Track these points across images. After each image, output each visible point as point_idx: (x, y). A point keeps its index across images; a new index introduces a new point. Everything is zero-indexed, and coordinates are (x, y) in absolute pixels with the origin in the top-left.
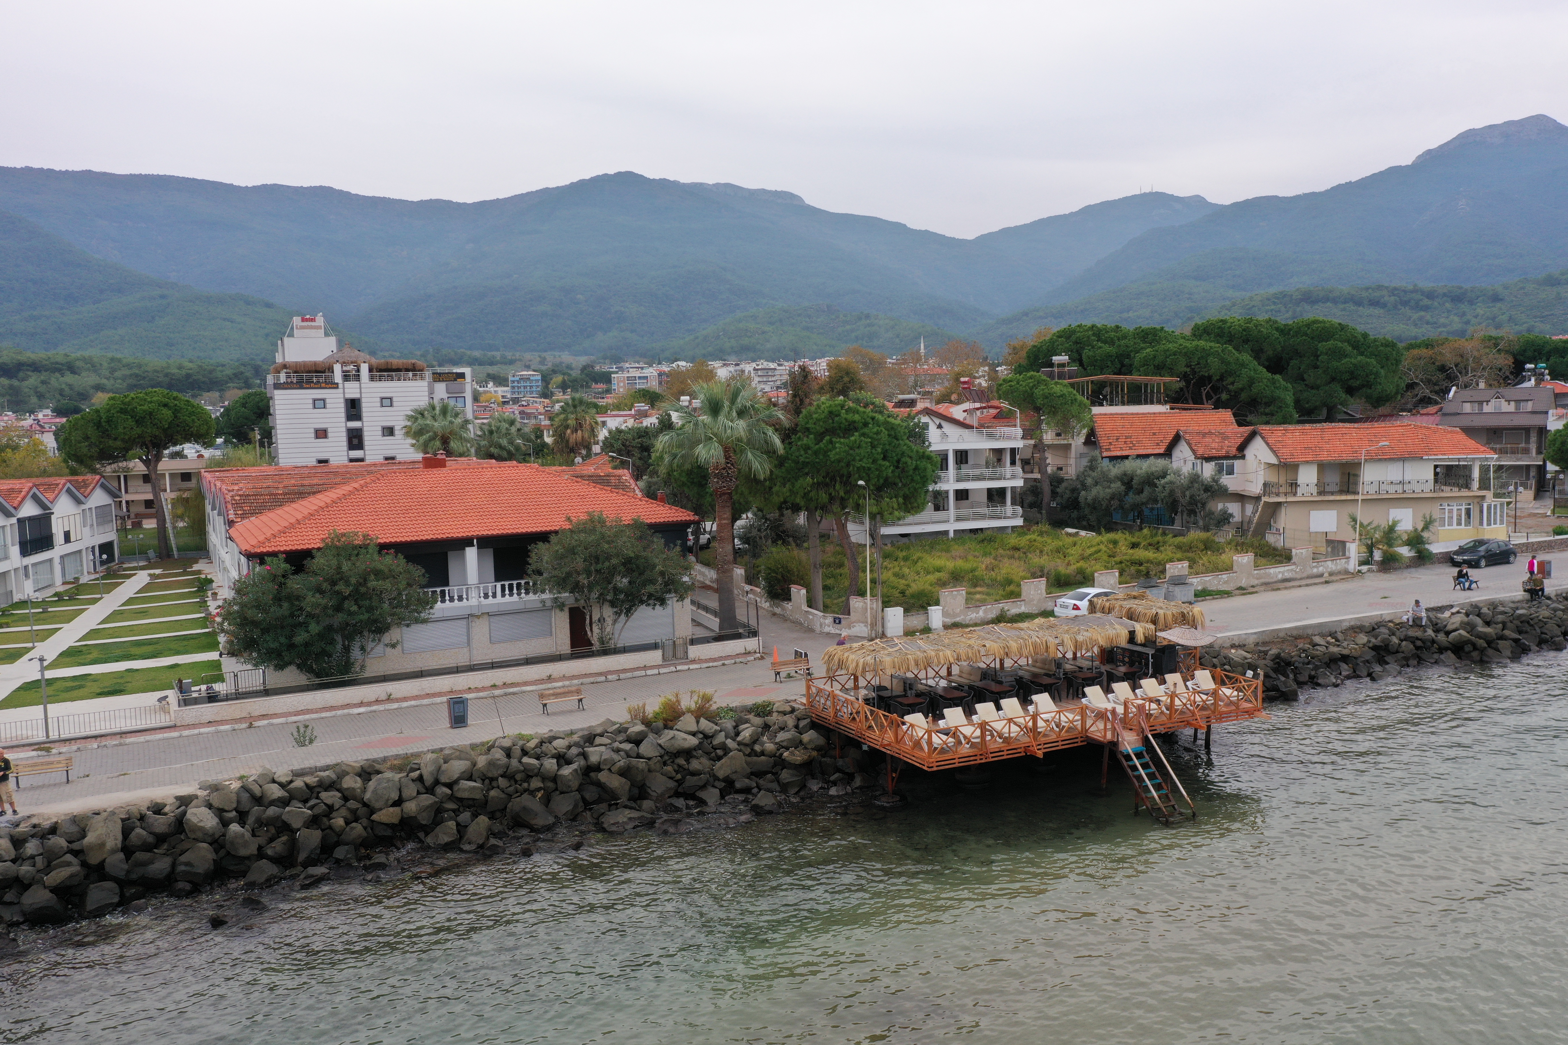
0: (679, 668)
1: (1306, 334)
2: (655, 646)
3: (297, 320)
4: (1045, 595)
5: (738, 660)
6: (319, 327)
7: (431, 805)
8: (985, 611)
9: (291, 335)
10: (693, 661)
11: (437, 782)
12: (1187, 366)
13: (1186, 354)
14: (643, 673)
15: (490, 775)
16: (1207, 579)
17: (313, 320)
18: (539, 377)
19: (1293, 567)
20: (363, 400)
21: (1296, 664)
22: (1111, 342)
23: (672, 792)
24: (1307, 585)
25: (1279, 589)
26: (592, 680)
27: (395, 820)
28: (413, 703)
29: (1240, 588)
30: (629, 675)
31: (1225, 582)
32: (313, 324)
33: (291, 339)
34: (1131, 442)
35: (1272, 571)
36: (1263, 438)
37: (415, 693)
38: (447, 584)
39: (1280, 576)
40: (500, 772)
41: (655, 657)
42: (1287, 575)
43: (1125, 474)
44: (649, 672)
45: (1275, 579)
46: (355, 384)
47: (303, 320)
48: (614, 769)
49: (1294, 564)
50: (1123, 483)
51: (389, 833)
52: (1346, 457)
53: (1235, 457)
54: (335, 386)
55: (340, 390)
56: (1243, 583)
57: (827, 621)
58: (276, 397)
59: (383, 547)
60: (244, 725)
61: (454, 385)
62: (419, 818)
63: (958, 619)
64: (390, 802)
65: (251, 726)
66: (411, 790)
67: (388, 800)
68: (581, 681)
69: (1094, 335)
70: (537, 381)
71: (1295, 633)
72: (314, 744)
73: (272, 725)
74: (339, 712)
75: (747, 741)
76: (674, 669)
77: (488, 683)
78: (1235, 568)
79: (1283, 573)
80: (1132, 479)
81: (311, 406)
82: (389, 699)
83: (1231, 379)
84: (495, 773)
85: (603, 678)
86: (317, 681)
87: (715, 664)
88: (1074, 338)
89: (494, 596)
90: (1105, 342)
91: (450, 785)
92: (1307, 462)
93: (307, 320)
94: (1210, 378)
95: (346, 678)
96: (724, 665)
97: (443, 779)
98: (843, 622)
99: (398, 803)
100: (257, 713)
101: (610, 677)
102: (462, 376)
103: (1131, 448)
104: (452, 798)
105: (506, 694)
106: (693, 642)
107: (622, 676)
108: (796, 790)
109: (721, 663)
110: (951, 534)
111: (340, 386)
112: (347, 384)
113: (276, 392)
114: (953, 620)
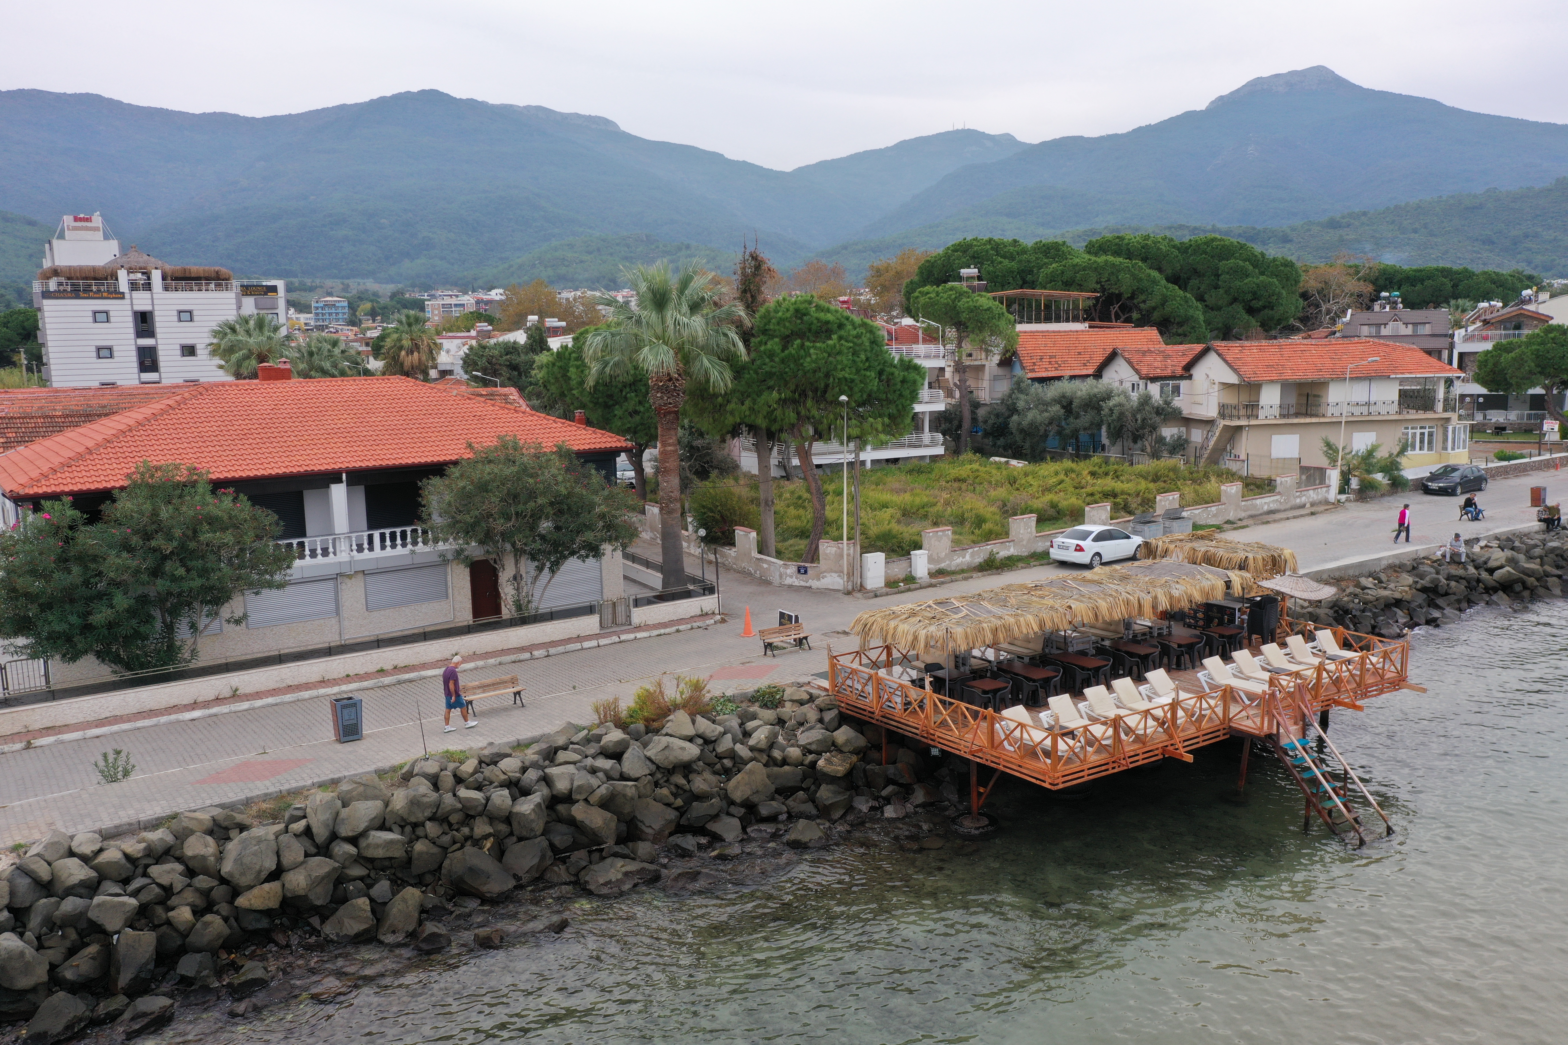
0: (624, 637)
1: (1205, 253)
2: (590, 610)
3: (68, 220)
4: (1034, 534)
5: (695, 625)
6: (96, 229)
7: (328, 875)
8: (972, 555)
9: (61, 236)
10: (639, 628)
11: (334, 836)
12: (1097, 283)
13: (1096, 268)
14: (578, 646)
15: (413, 819)
16: (1197, 512)
17: (88, 220)
18: (346, 304)
19: (1278, 497)
20: (156, 313)
21: (1354, 613)
22: (1012, 258)
23: (672, 827)
24: (1294, 517)
25: (1268, 522)
26: (513, 657)
27: (274, 904)
28: (270, 700)
29: (1228, 522)
30: (561, 649)
31: (1214, 516)
32: (88, 224)
33: (61, 242)
34: (1056, 362)
35: (1258, 502)
36: (1219, 355)
37: (272, 685)
38: (304, 535)
39: (1266, 508)
40: (428, 813)
41: (590, 624)
42: (1273, 506)
43: (1064, 396)
44: (587, 644)
45: (1261, 511)
46: (147, 294)
47: (76, 219)
48: (593, 799)
49: (1279, 494)
50: (1063, 407)
51: (264, 923)
52: (1311, 376)
53: (1181, 377)
54: (122, 296)
55: (127, 301)
56: (1231, 516)
57: (789, 571)
58: (46, 308)
59: (218, 485)
60: (18, 746)
61: (265, 300)
62: (312, 897)
63: (943, 565)
64: (264, 875)
65: (29, 746)
66: (294, 851)
67: (260, 872)
68: (499, 659)
69: (992, 249)
70: (344, 307)
71: (1337, 574)
72: (133, 777)
73: (62, 742)
74: (164, 719)
75: (763, 745)
76: (617, 640)
77: (372, 668)
78: (1223, 499)
79: (1268, 504)
80: (1071, 403)
81: (91, 319)
82: (235, 696)
83: (1143, 297)
84: (420, 816)
85: (527, 655)
86: (129, 675)
87: (667, 630)
88: (971, 252)
89: (371, 549)
90: (1005, 257)
91: (353, 840)
92: (1272, 381)
93: (81, 220)
94: (1119, 296)
95: (171, 669)
96: (678, 631)
97: (345, 831)
98: (810, 572)
99: (276, 874)
100: (37, 726)
101: (536, 653)
102: (274, 289)
103: (1056, 369)
104: (360, 859)
105: (399, 683)
106: (637, 603)
107: (552, 651)
108: (841, 812)
109: (674, 629)
110: (868, 465)
111: (127, 296)
112: (135, 294)
113: (46, 302)
114: (938, 567)
